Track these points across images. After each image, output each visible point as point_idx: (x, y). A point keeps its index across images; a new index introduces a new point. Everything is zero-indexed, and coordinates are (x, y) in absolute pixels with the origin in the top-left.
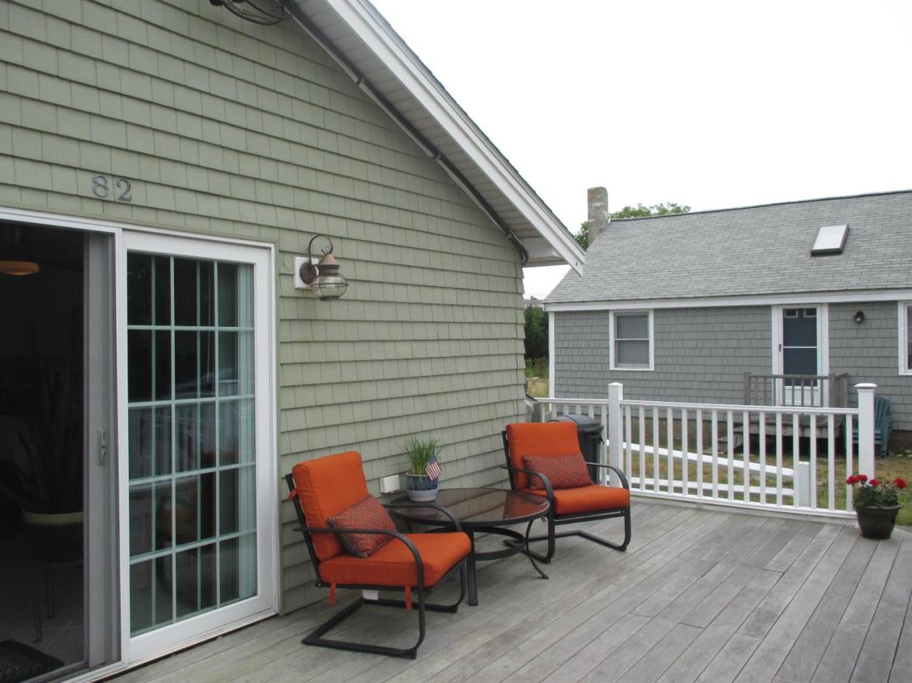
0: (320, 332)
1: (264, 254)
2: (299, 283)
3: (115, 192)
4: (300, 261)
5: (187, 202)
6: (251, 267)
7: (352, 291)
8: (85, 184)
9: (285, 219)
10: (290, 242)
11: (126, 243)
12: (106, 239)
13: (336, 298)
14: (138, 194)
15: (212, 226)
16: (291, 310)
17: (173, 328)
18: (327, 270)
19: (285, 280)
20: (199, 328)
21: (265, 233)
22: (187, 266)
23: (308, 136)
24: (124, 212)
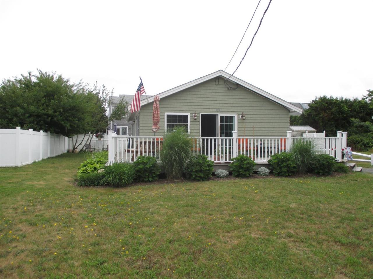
0: (244, 124)
1: (236, 115)
2: (241, 118)
3: (219, 110)
4: (241, 115)
5: (226, 110)
6: (234, 116)
7: (247, 119)
8: (216, 110)
9: (239, 110)
10: (240, 113)
11: (220, 115)
12: (218, 115)
13: (245, 120)
14: (221, 110)
15: (229, 112)
16: (240, 121)
17: (225, 123)
18: (244, 116)
19: (239, 118)
20: (228, 123)
21: (236, 112)
22: (226, 117)
23: (243, 100)
24: (219, 112)
